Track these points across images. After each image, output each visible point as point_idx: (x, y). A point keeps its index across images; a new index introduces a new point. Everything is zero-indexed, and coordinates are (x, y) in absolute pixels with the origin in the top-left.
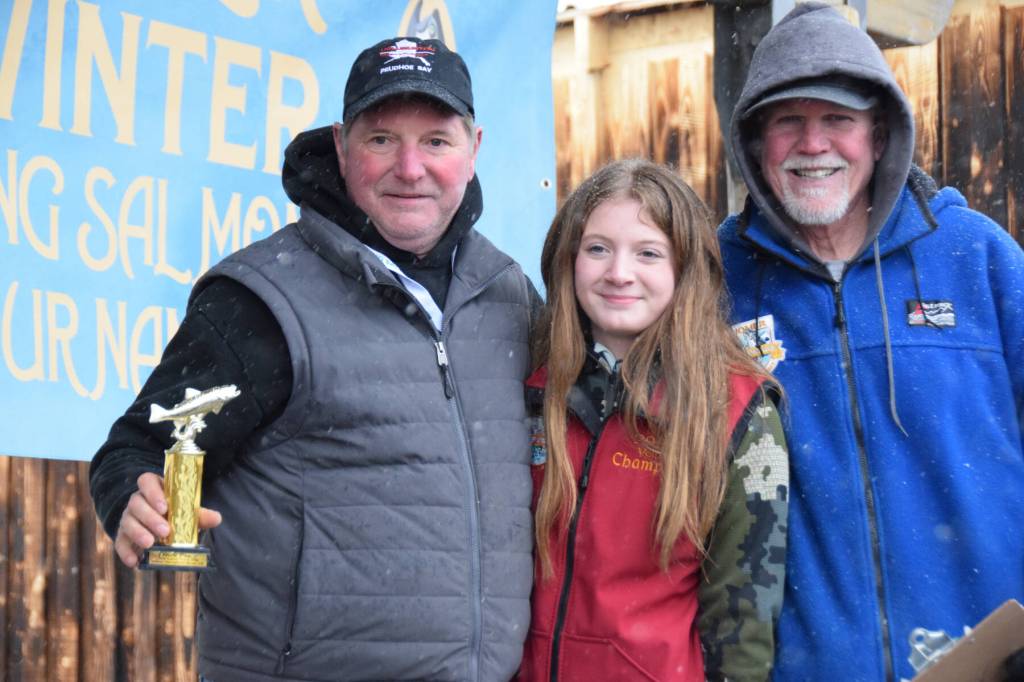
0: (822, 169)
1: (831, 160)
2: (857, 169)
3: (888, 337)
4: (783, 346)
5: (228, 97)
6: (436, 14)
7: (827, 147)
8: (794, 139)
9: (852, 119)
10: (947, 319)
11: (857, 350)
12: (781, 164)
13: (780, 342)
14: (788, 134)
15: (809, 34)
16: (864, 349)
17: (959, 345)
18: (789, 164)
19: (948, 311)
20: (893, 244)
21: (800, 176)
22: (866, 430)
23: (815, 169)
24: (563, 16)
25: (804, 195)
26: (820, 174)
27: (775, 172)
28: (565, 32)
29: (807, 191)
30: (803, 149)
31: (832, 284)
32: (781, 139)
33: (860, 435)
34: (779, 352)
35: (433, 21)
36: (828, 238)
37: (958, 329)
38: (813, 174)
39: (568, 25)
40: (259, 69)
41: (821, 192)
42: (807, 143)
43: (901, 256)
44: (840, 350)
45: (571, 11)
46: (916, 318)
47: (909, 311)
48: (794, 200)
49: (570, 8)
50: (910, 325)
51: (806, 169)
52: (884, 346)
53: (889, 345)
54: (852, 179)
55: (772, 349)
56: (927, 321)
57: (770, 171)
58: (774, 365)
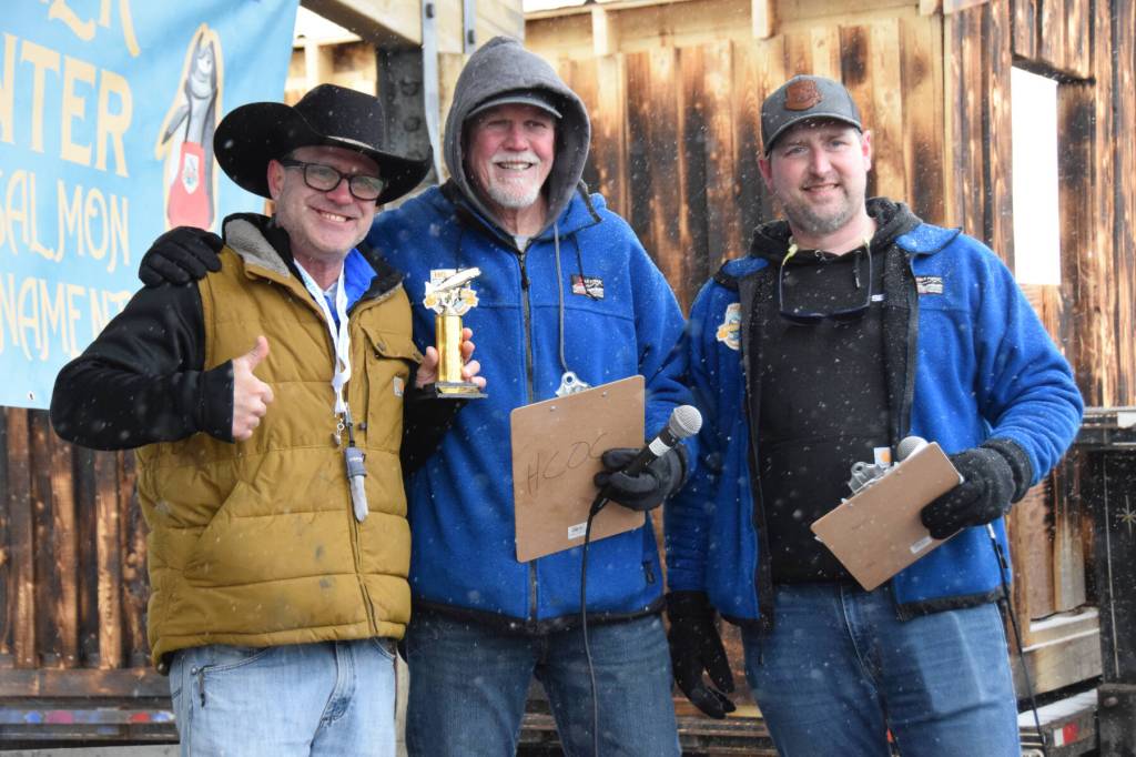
0: (522, 163)
1: (529, 157)
2: (546, 165)
3: (562, 300)
4: (477, 296)
5: (73, 107)
6: (212, 45)
7: (527, 145)
8: (502, 138)
9: (544, 127)
10: (598, 292)
11: (536, 307)
12: (491, 157)
13: (474, 292)
14: (498, 135)
15: (514, 56)
16: (541, 307)
17: (606, 312)
18: (497, 158)
19: (600, 286)
20: (568, 229)
21: (504, 168)
22: (535, 369)
23: (517, 163)
24: (298, 43)
25: (509, 183)
26: (520, 166)
27: (485, 165)
28: (299, 54)
29: (511, 180)
30: (511, 145)
31: (519, 253)
32: (492, 138)
33: (530, 373)
34: (472, 300)
35: (209, 50)
36: (515, 219)
37: (606, 301)
38: (515, 167)
39: (299, 50)
40: (93, 83)
41: (521, 181)
42: (515, 141)
43: (570, 239)
44: (522, 305)
45: (302, 39)
46: (578, 289)
47: (573, 283)
48: (501, 187)
49: (302, 36)
50: (574, 294)
51: (512, 163)
52: (558, 307)
53: (562, 305)
54: (540, 174)
55: (468, 296)
56: (588, 293)
57: (480, 163)
58: (467, 310)
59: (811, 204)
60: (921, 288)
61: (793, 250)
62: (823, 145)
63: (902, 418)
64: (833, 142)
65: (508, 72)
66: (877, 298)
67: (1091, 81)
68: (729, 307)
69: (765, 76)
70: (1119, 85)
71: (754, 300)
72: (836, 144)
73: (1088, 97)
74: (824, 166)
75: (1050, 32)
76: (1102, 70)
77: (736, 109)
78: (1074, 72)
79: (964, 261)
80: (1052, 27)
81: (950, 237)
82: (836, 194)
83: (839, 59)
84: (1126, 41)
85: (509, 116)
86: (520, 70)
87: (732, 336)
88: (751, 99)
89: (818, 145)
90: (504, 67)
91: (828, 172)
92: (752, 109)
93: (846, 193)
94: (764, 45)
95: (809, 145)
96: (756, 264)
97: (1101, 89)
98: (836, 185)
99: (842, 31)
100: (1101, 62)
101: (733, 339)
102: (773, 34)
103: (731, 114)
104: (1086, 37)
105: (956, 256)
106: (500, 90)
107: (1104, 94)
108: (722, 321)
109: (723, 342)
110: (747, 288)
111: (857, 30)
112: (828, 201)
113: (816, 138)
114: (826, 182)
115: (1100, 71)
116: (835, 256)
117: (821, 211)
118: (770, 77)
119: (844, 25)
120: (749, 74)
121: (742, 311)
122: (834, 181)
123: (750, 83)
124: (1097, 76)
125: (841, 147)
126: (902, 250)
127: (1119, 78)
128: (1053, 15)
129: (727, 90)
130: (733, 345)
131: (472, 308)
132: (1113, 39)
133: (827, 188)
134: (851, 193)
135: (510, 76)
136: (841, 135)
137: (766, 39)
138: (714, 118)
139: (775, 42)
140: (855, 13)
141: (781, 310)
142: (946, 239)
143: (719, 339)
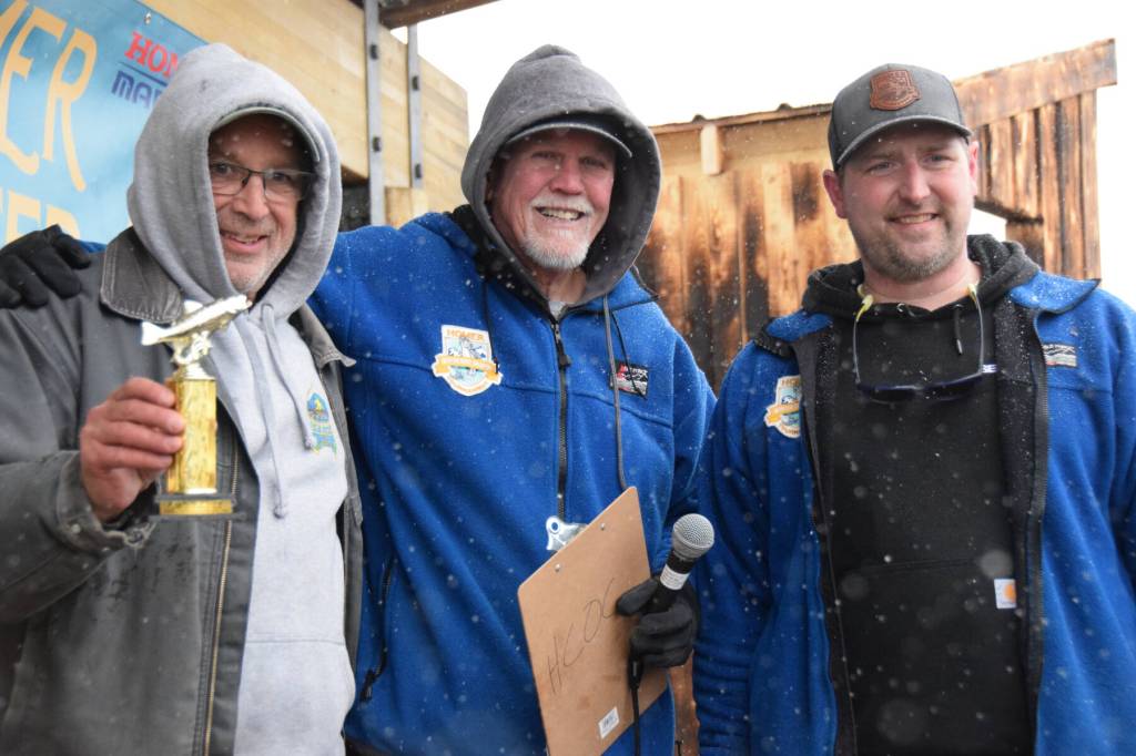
0: (572, 210)
1: (582, 204)
2: (600, 218)
7: (581, 187)
8: (549, 175)
11: (574, 395)
12: (530, 200)
13: (497, 365)
16: (579, 394)
17: (646, 415)
18: (539, 201)
21: (546, 214)
23: (564, 210)
25: (552, 235)
26: (567, 215)
27: (520, 208)
29: (554, 231)
30: (560, 184)
34: (494, 375)
38: (560, 215)
41: (569, 234)
42: (566, 181)
51: (559, 210)
54: (592, 229)
57: (517, 205)
58: (488, 386)
59: (900, 240)
60: (1049, 360)
61: (868, 302)
62: (919, 159)
63: (1029, 534)
64: (935, 157)
65: (566, 89)
66: (988, 369)
67: (1040, 220)
68: (780, 381)
69: (716, 212)
70: (1066, 224)
71: (817, 369)
72: (938, 159)
73: (1037, 237)
74: (920, 189)
75: (999, 171)
76: (1050, 209)
77: (685, 246)
78: (1022, 211)
79: (1102, 321)
80: (1001, 165)
81: (1085, 290)
82: (934, 227)
83: (790, 196)
84: (1071, 182)
85: (562, 148)
86: (583, 88)
87: (786, 419)
88: (702, 236)
89: (913, 159)
90: (563, 83)
91: (925, 198)
92: (703, 246)
93: (948, 225)
94: (714, 181)
95: (899, 158)
96: (815, 322)
97: (1049, 229)
98: (934, 216)
99: (793, 167)
100: (1048, 201)
101: (789, 423)
102: (722, 171)
103: (680, 250)
104: (1033, 177)
105: (1091, 317)
106: (556, 112)
107: (1053, 235)
108: (771, 399)
109: (774, 428)
110: (806, 354)
111: (807, 167)
112: (923, 237)
113: (910, 150)
114: (922, 211)
115: (1049, 211)
116: (925, 311)
117: (911, 251)
118: (720, 214)
119: (795, 161)
120: (699, 210)
121: (801, 387)
122: (932, 210)
123: (700, 219)
124: (1045, 216)
125: (946, 164)
126: (1020, 307)
127: (1066, 217)
128: (1002, 155)
129: (676, 227)
130: (790, 430)
131: (493, 385)
132: (1059, 179)
133: (921, 219)
134: (955, 226)
135: (570, 96)
136: (945, 147)
137: (715, 175)
138: (663, 255)
139: (724, 177)
140: (806, 149)
141: (858, 381)
142: (1079, 294)
143: (769, 424)
